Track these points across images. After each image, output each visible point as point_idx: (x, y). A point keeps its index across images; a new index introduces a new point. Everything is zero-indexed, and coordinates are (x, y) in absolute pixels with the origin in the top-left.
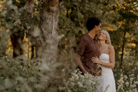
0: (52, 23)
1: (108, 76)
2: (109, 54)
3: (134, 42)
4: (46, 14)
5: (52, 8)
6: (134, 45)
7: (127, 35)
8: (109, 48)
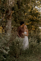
0: (10, 23)
3: (34, 28)
4: (8, 20)
5: (10, 18)
6: (34, 29)
7: (32, 26)
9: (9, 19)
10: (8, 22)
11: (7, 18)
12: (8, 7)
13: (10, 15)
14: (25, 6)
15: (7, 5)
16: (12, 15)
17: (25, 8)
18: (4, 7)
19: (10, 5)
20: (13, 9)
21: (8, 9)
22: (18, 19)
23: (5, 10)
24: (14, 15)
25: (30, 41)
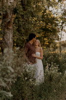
2: (40, 52)
4: (6, 31)
5: (9, 27)
8: (40, 49)
9: (8, 29)
10: (7, 34)
12: (6, 7)
13: (9, 22)
14: (34, 6)
16: (13, 22)
17: (35, 9)
19: (10, 4)
20: (15, 11)
21: (6, 11)
22: (24, 29)
23: (1, 13)
24: (17, 22)
25: (47, 70)
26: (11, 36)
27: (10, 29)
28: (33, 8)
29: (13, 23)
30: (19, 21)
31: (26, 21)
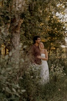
0: (17, 38)
1: (45, 65)
4: (14, 34)
5: (17, 31)
8: (45, 51)
9: (15, 32)
11: (13, 30)
12: (14, 12)
13: (17, 26)
14: (41, 11)
15: (13, 10)
17: (41, 14)
18: (8, 13)
19: (18, 9)
20: (23, 16)
21: (14, 16)
22: (31, 33)
23: (10, 17)
24: (24, 26)
25: (52, 70)
26: (18, 39)
27: (17, 33)
28: (40, 13)
29: (21, 27)
30: (26, 25)
31: (33, 25)
